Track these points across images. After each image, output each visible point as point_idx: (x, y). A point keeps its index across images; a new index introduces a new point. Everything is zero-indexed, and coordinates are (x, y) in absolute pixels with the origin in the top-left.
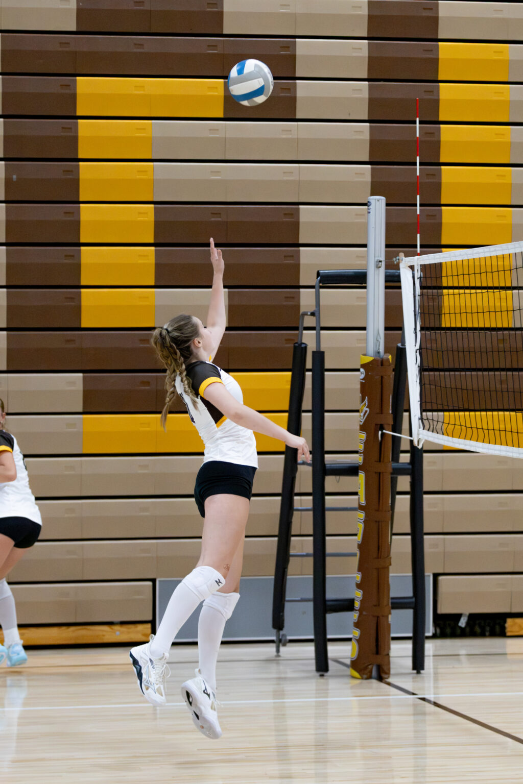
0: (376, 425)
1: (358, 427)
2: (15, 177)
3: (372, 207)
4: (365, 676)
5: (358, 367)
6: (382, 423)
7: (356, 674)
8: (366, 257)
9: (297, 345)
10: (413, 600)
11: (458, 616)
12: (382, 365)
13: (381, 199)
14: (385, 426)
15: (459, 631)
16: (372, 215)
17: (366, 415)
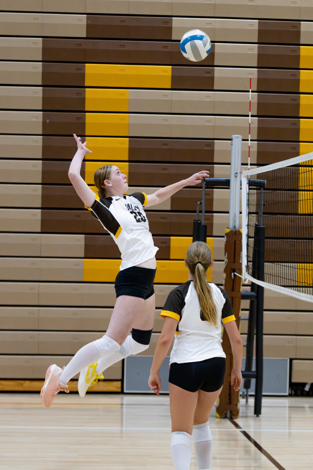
0: (231, 269)
1: (223, 270)
2: (48, 121)
3: (234, 141)
4: (222, 417)
5: (224, 235)
6: (234, 268)
7: (218, 415)
8: (230, 169)
9: (195, 221)
10: (255, 373)
11: (304, 384)
12: (235, 234)
13: (239, 137)
14: (236, 270)
15: (305, 394)
16: (233, 146)
17: (226, 263)
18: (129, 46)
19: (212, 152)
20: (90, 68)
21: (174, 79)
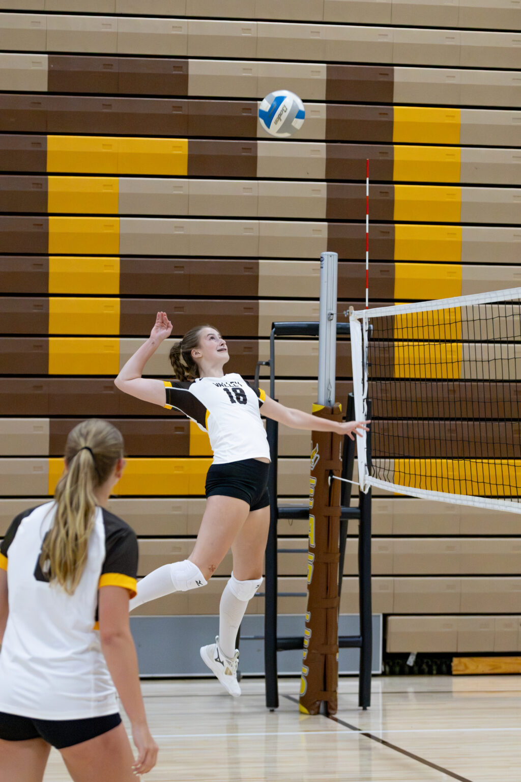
0: (326, 470)
1: (309, 473)
3: (325, 262)
4: (313, 712)
6: (332, 469)
7: (305, 710)
8: (319, 310)
10: (361, 639)
11: (407, 655)
12: (332, 413)
13: (334, 255)
14: (335, 472)
15: (407, 669)
16: (325, 270)
17: (317, 461)
18: (119, 105)
19: (255, 279)
20: (54, 143)
21: (192, 159)
